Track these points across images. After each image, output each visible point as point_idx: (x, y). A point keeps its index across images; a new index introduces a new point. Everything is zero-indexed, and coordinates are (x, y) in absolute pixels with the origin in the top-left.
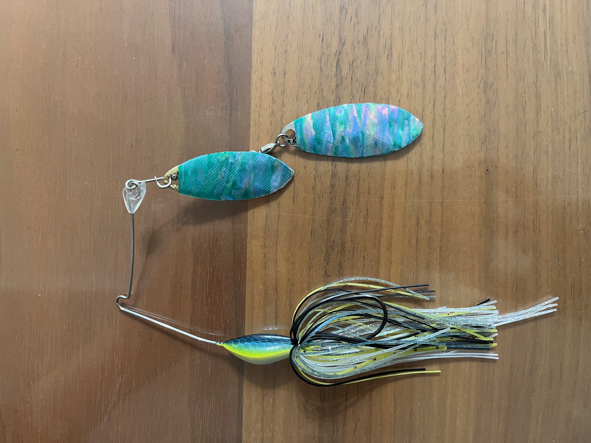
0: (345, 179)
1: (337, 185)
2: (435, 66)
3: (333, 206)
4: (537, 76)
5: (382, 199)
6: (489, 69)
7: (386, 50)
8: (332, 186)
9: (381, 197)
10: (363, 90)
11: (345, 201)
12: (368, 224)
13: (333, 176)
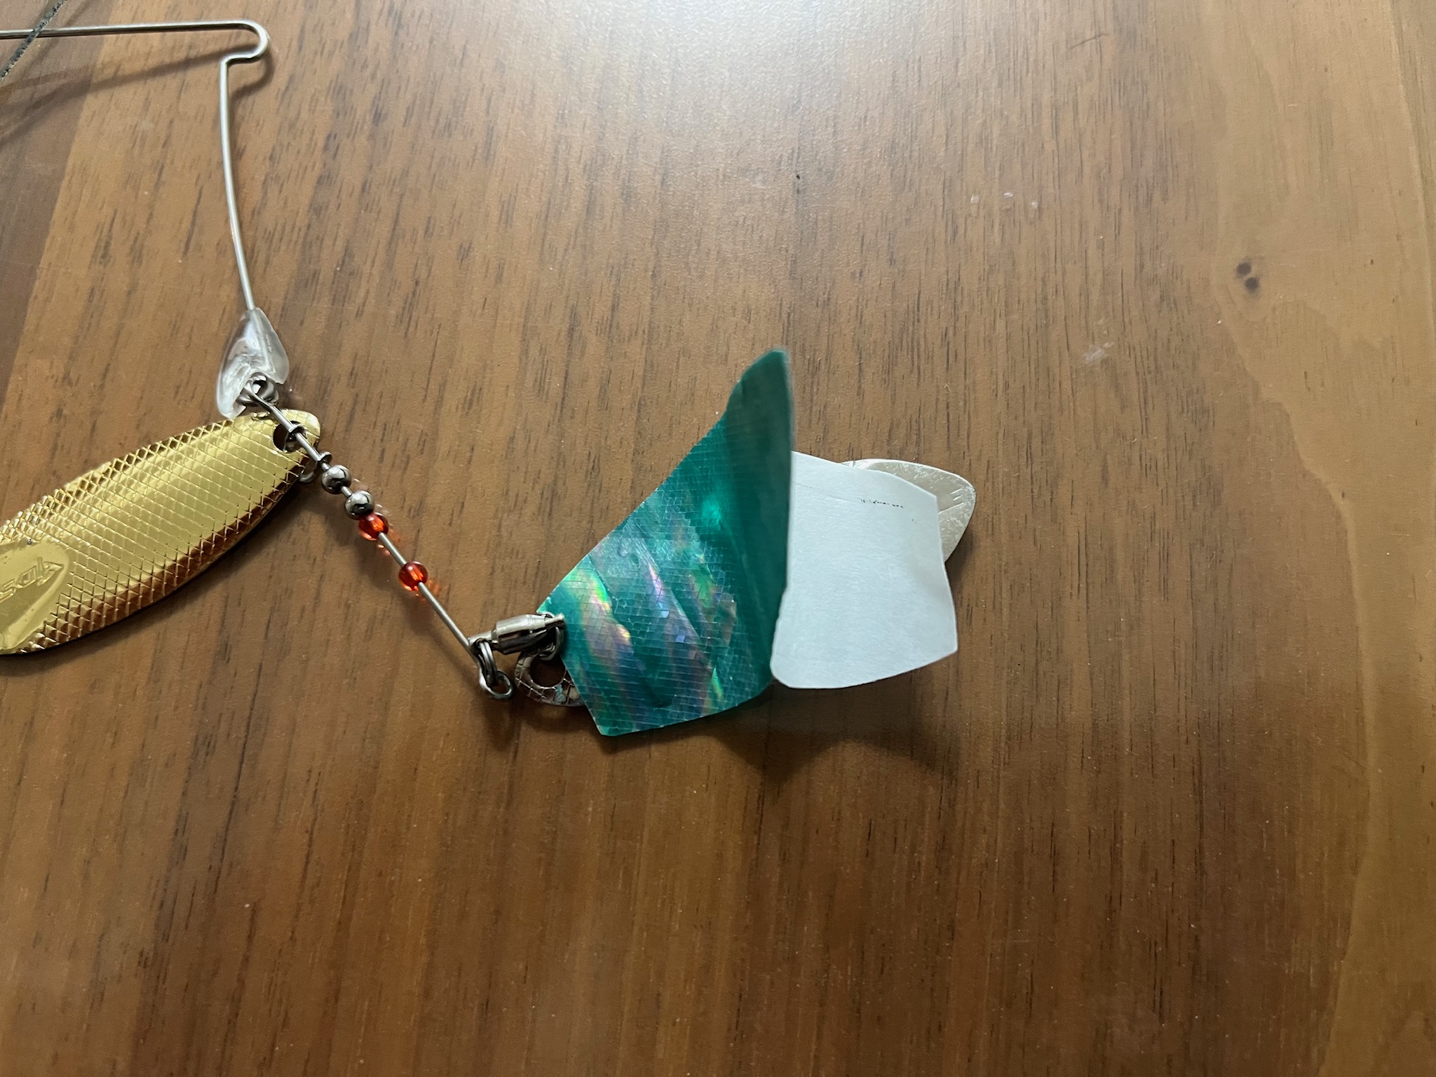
0: (358, 190)
1: (332, 206)
3: (312, 267)
5: (466, 251)
8: (317, 209)
9: (466, 246)
11: (348, 253)
12: (413, 324)
13: (324, 181)
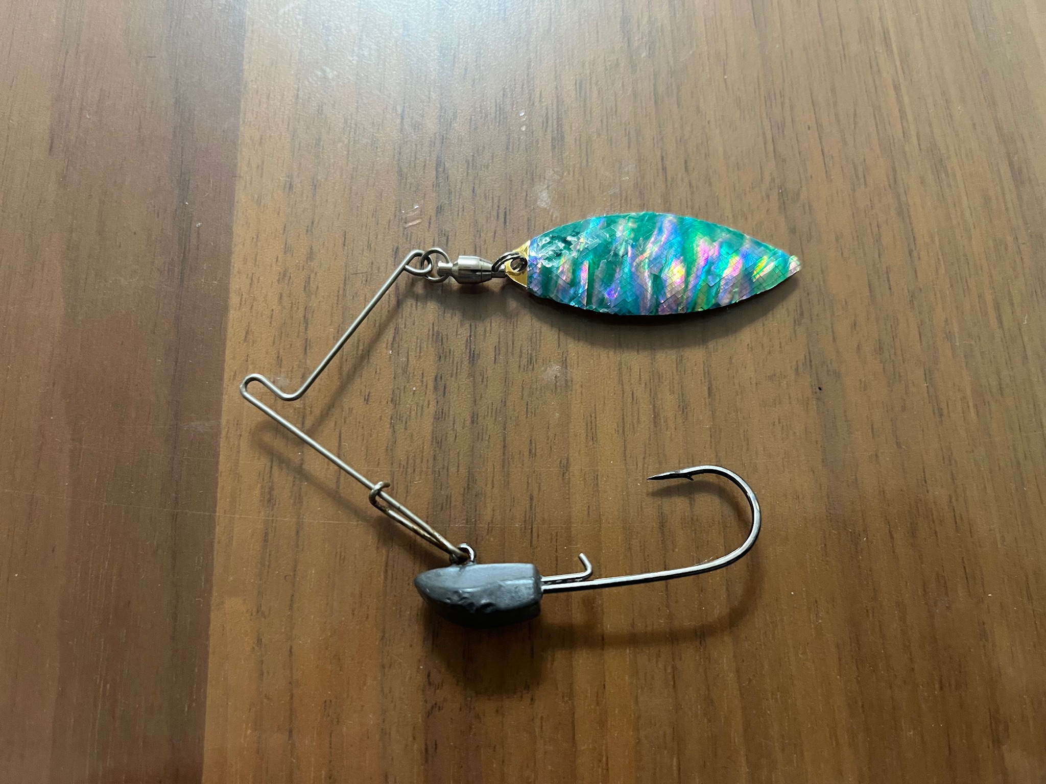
0: (468, 423)
1: (451, 438)
2: (662, 159)
4: (894, 170)
5: (565, 467)
6: (784, 161)
7: (549, 130)
8: (438, 441)
9: (564, 462)
10: (502, 216)
11: (471, 477)
12: (535, 535)
13: (440, 416)
